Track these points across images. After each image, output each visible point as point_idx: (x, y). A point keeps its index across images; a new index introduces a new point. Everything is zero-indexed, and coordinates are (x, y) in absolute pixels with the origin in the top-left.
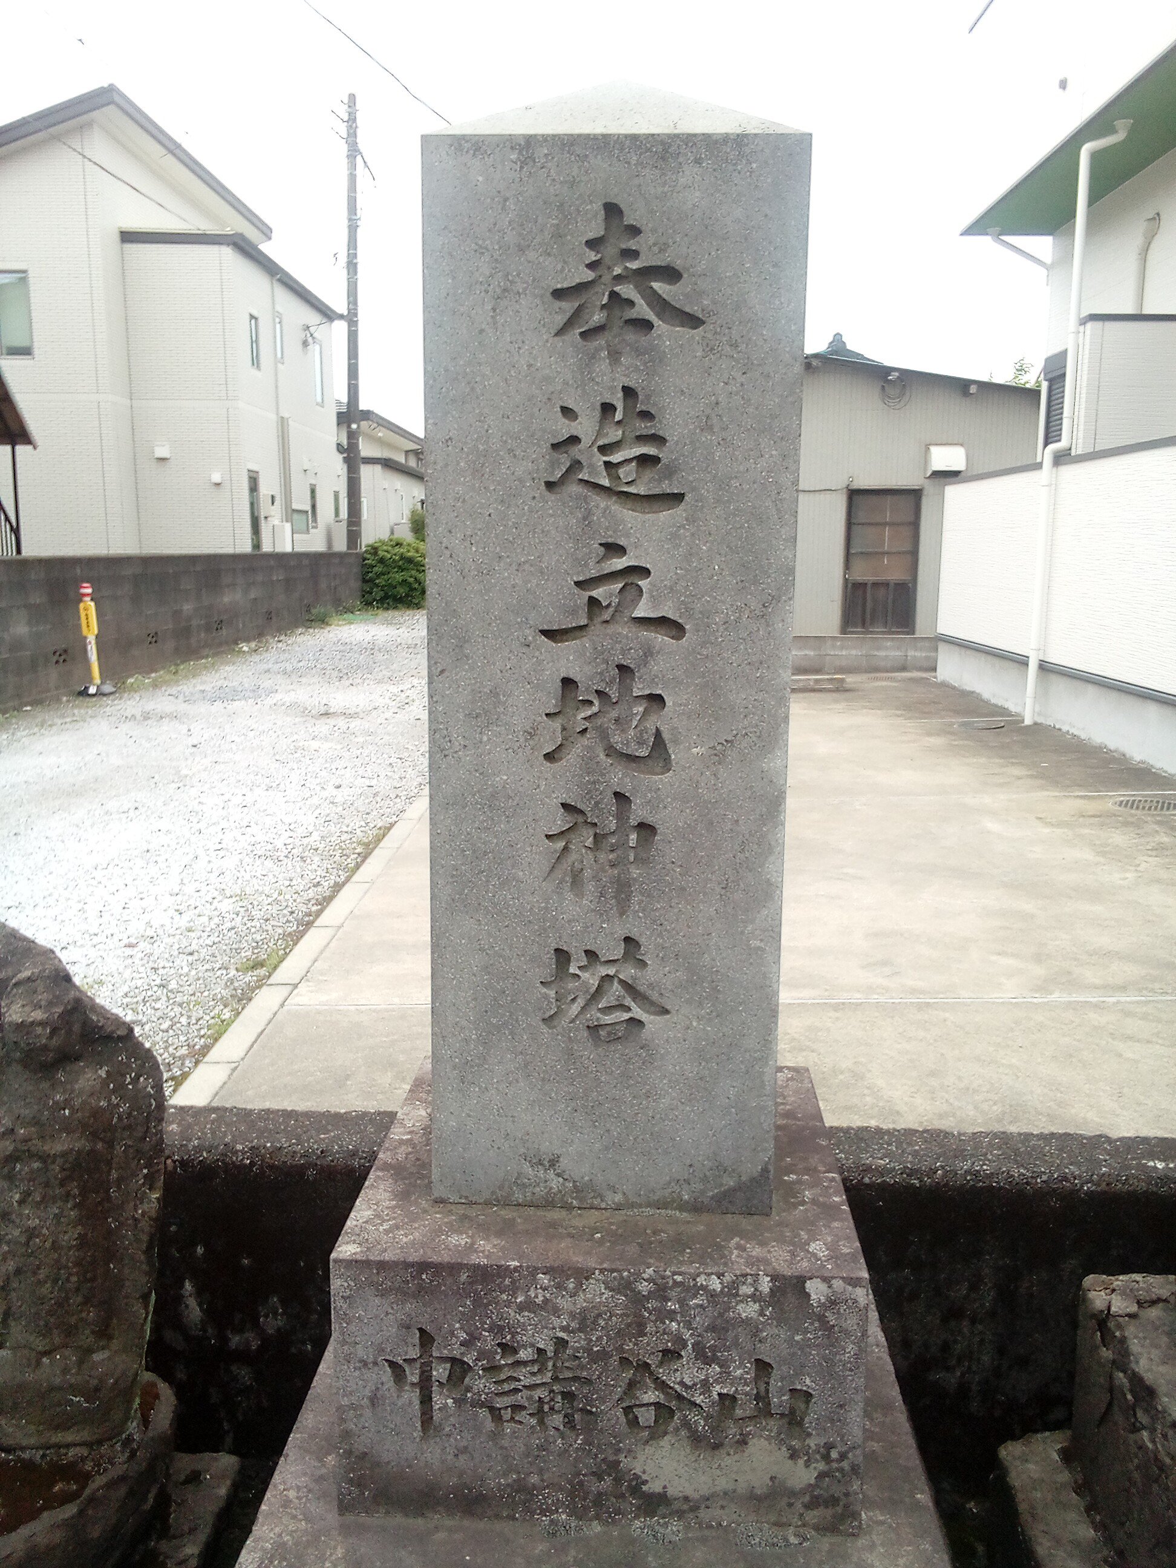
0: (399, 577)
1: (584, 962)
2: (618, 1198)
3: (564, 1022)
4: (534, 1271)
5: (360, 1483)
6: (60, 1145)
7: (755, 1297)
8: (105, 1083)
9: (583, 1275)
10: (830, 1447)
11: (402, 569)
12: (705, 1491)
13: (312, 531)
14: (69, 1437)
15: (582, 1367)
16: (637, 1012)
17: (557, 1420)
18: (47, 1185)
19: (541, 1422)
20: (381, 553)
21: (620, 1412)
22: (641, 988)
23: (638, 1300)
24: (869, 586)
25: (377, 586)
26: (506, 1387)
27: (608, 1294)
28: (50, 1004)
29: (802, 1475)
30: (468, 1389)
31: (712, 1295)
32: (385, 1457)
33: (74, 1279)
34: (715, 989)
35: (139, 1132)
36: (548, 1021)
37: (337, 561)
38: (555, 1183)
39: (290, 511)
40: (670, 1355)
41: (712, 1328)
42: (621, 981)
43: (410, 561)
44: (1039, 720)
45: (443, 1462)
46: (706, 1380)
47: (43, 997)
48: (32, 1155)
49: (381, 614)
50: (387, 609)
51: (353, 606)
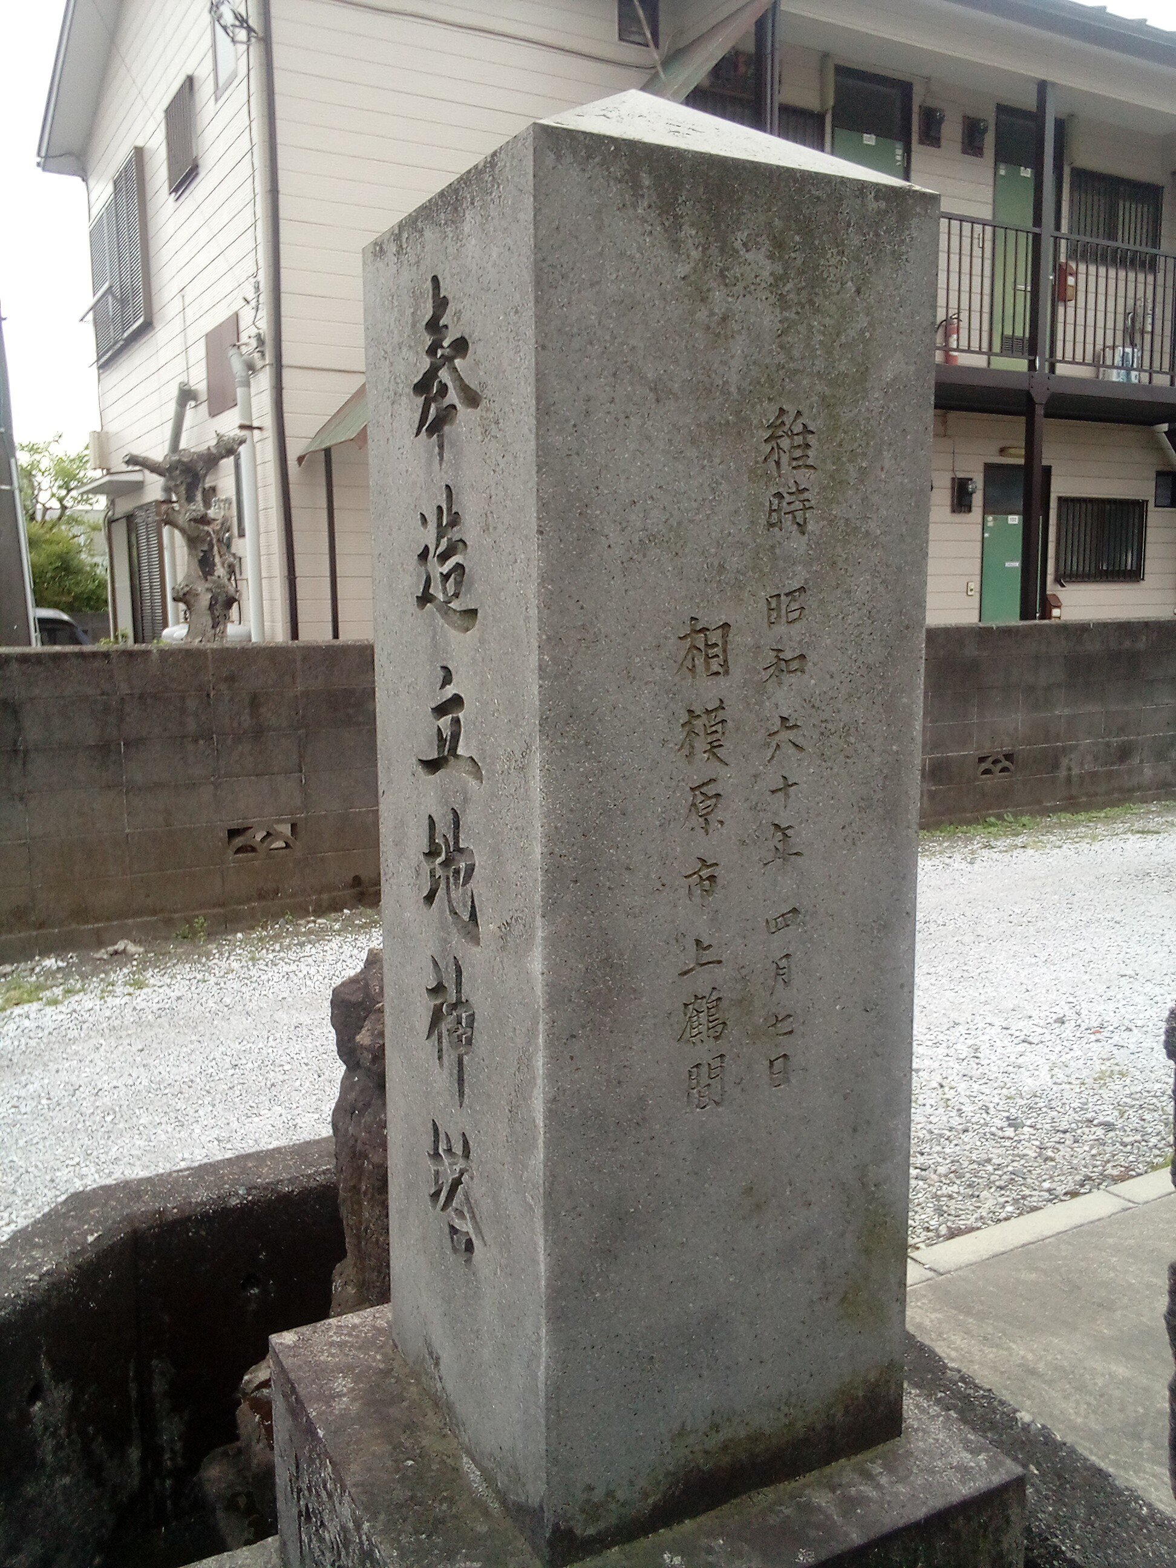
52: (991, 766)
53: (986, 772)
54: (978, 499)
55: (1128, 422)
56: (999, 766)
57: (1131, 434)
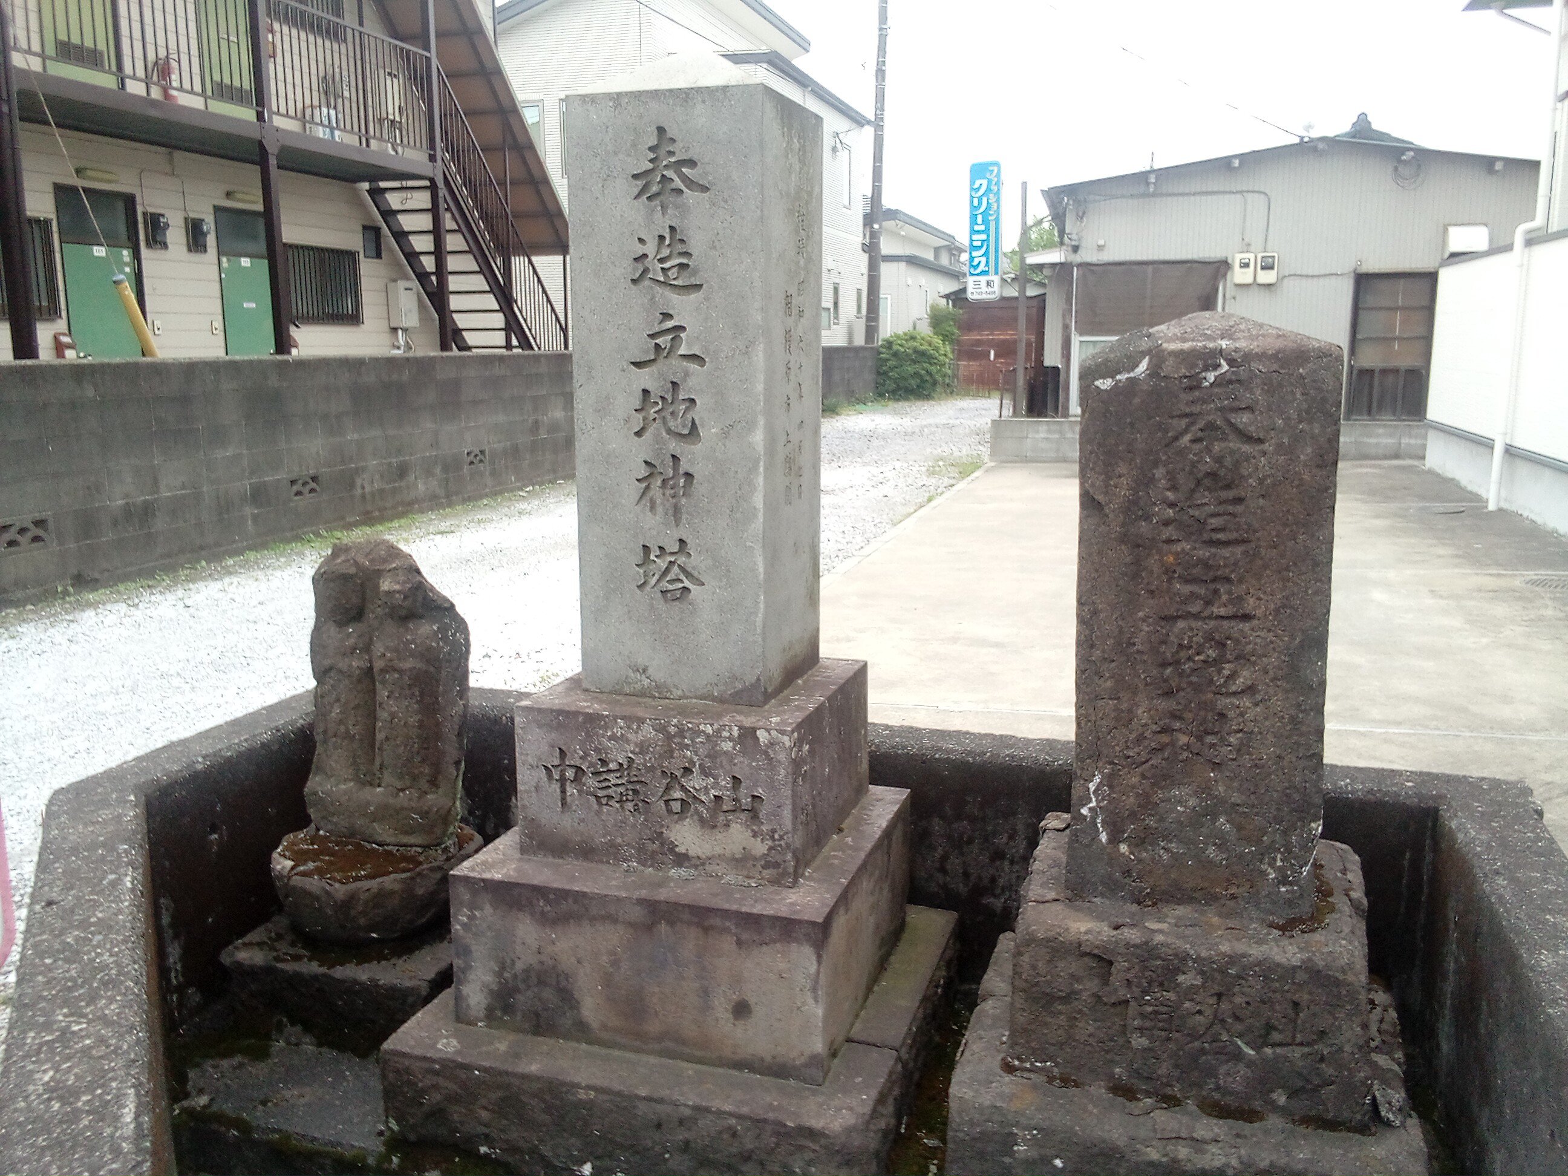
0: (911, 369)
1: (658, 553)
2: (680, 693)
3: (648, 588)
4: (616, 718)
5: (530, 837)
6: (408, 664)
7: (731, 739)
8: (435, 633)
9: (641, 721)
10: (774, 831)
11: (915, 362)
12: (709, 854)
13: (833, 327)
14: (411, 840)
15: (642, 775)
16: (687, 583)
17: (630, 806)
18: (402, 688)
19: (622, 807)
20: (895, 347)
21: (662, 803)
22: (689, 570)
23: (669, 737)
24: (1376, 374)
25: (890, 378)
26: (604, 784)
27: (654, 733)
28: (405, 582)
29: (760, 848)
30: (584, 785)
31: (708, 736)
32: (543, 821)
33: (416, 746)
34: (728, 571)
35: (455, 665)
36: (640, 587)
37: (851, 355)
38: (646, 682)
40: (687, 771)
41: (708, 756)
42: (679, 566)
43: (923, 354)
44: (1504, 505)
45: (572, 826)
46: (706, 788)
47: (402, 578)
48: (395, 670)
49: (892, 405)
50: (898, 400)
51: (866, 398)
52: (301, 488)
53: (298, 493)
54: (211, 240)
55: (334, 177)
56: (308, 487)
57: (334, 187)
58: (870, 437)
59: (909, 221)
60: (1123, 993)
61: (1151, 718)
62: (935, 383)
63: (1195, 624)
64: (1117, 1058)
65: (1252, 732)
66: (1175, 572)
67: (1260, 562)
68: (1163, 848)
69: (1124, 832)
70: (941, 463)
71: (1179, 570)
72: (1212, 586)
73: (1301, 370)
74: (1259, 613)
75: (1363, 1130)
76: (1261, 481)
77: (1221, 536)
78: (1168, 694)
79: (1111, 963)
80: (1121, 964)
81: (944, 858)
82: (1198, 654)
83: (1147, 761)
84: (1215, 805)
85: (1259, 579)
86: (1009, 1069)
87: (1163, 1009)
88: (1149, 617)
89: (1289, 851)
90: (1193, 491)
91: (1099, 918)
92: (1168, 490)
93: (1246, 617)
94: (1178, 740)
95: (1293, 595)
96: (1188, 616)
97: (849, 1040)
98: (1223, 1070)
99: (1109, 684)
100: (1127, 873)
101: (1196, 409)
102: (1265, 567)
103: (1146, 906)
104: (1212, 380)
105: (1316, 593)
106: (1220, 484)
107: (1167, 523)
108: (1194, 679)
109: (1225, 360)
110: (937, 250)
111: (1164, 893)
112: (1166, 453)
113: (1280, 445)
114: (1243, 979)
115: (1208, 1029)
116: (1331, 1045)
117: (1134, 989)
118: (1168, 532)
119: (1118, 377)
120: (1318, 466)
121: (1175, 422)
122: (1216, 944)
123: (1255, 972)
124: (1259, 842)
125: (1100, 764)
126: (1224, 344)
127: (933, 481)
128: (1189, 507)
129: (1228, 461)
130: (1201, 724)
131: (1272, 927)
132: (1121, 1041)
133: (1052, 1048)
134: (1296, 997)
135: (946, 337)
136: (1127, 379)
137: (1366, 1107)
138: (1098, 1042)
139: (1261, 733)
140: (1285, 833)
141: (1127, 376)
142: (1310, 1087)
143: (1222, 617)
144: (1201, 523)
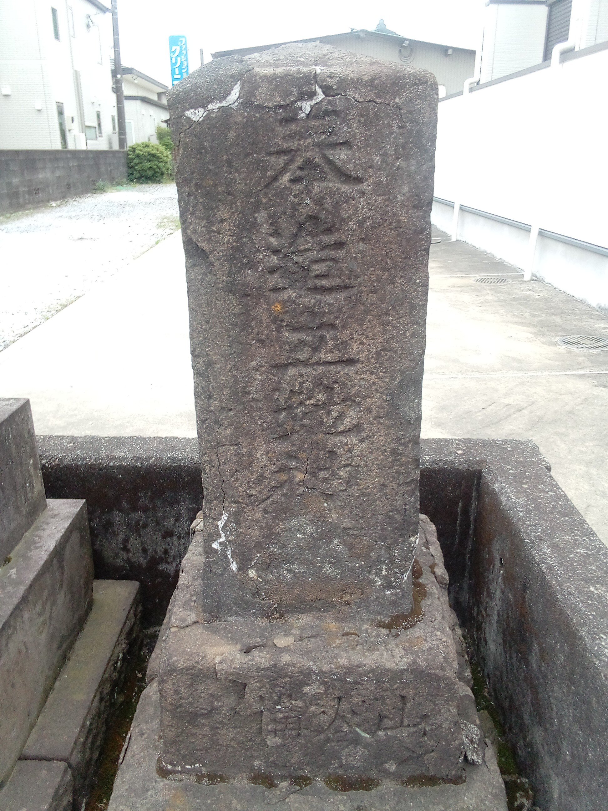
0: (148, 165)
11: (149, 160)
13: (99, 138)
20: (137, 152)
25: (136, 170)
37: (112, 155)
39: (84, 127)
43: (154, 156)
44: (459, 238)
49: (138, 186)
50: (142, 183)
51: (122, 182)
58: (123, 206)
59: (141, 75)
60: (257, 707)
61: (270, 459)
62: (162, 174)
63: (303, 370)
64: (256, 754)
65: (358, 466)
66: (282, 321)
67: (362, 307)
68: (287, 570)
69: (251, 560)
70: (165, 220)
71: (287, 318)
72: (319, 333)
73: (397, 100)
74: (362, 357)
75: (457, 780)
76: (361, 223)
77: (324, 282)
78: (284, 436)
79: (245, 685)
80: (253, 684)
81: (126, 540)
82: (309, 398)
83: (268, 498)
84: (330, 530)
85: (361, 325)
86: (163, 773)
87: (292, 714)
88: (261, 366)
89: (392, 561)
90: (296, 235)
91: (234, 640)
92: (272, 235)
93: (351, 362)
94: (294, 477)
95: (393, 338)
96: (297, 363)
97: (22, 758)
98: (344, 753)
99: (228, 431)
100: (257, 593)
101: (293, 145)
102: (367, 312)
103: (273, 619)
104: (308, 110)
105: (413, 335)
106: (322, 229)
107: (272, 271)
108: (305, 421)
109: (320, 87)
110: (159, 95)
111: (289, 605)
112: (266, 194)
113: (378, 184)
114: (359, 683)
115: (331, 724)
116: (432, 725)
117: (267, 702)
118: (274, 280)
119: (210, 107)
120: (414, 207)
121: (273, 159)
122: (336, 656)
123: (369, 678)
124: (367, 557)
125: (226, 504)
126: (318, 69)
127: (160, 231)
128: (293, 253)
129: (328, 203)
130: (314, 462)
131: (380, 626)
132: (258, 740)
133: (199, 753)
134: (404, 693)
135: (167, 146)
136: (219, 108)
137: (459, 765)
138: (238, 744)
139: (366, 466)
140: (389, 548)
141: (219, 105)
142: (415, 755)
143: (329, 363)
144: (306, 270)
